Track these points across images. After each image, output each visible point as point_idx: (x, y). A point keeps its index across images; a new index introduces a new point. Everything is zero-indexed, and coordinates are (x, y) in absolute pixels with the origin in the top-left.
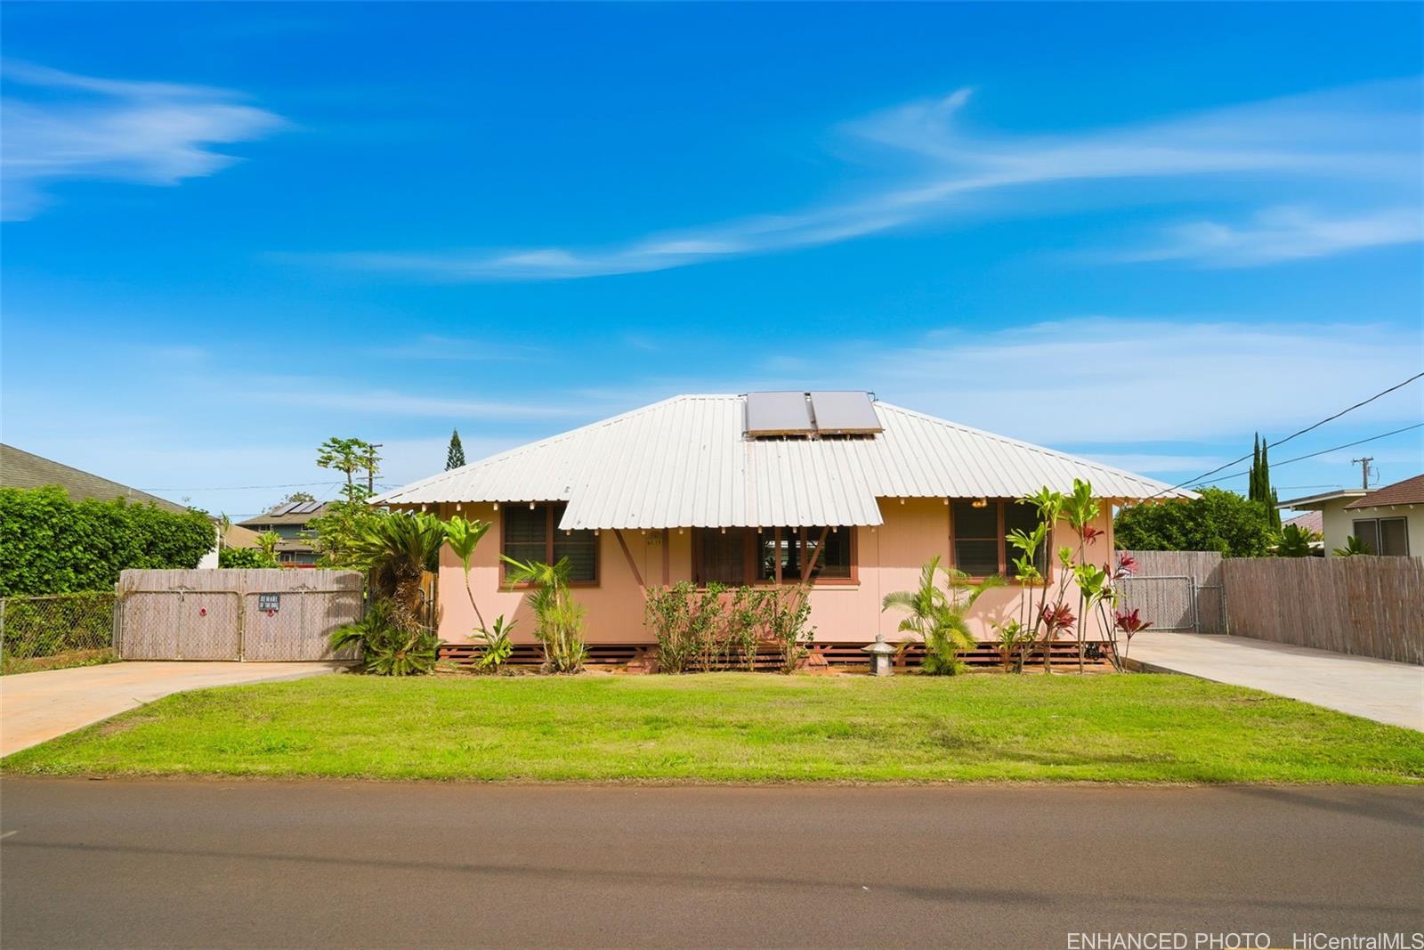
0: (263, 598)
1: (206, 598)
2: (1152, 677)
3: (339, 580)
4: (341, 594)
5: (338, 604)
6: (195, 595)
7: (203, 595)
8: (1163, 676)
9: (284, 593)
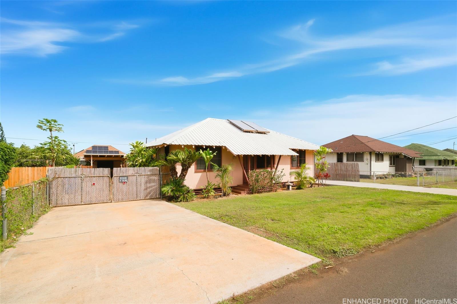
0: (121, 178)
1: (94, 179)
2: (330, 187)
3: (150, 171)
4: (151, 175)
5: (150, 179)
6: (89, 178)
7: (93, 178)
8: (333, 187)
9: (129, 176)
